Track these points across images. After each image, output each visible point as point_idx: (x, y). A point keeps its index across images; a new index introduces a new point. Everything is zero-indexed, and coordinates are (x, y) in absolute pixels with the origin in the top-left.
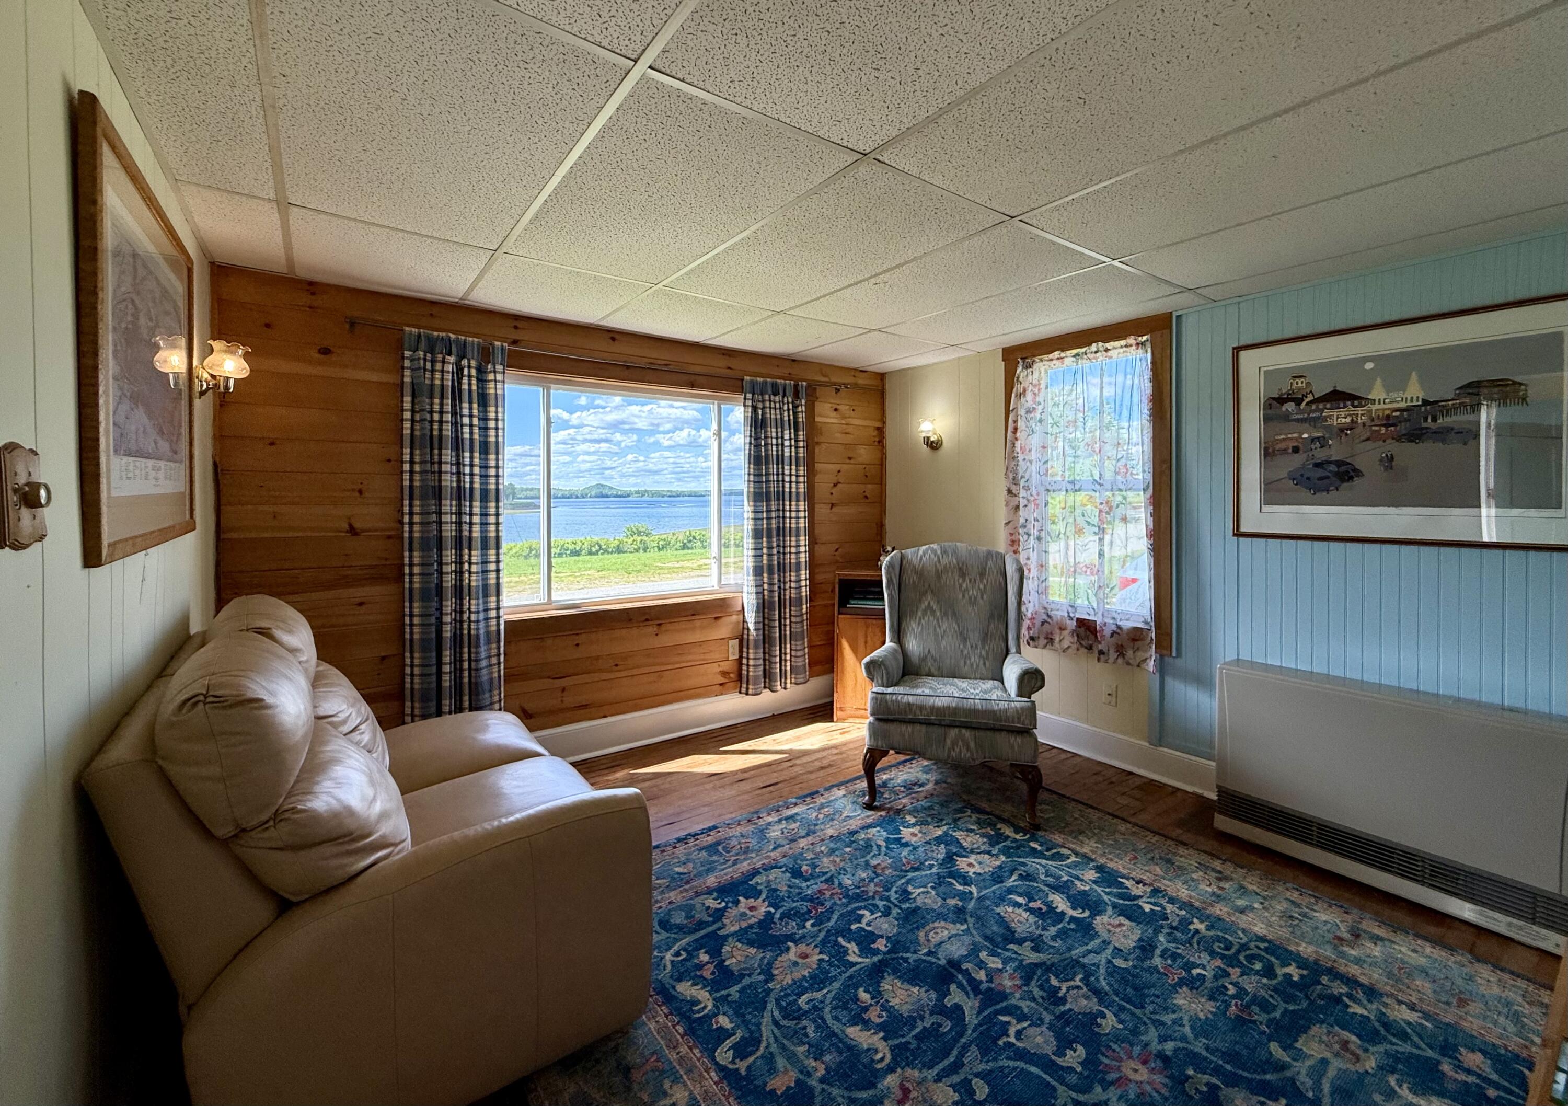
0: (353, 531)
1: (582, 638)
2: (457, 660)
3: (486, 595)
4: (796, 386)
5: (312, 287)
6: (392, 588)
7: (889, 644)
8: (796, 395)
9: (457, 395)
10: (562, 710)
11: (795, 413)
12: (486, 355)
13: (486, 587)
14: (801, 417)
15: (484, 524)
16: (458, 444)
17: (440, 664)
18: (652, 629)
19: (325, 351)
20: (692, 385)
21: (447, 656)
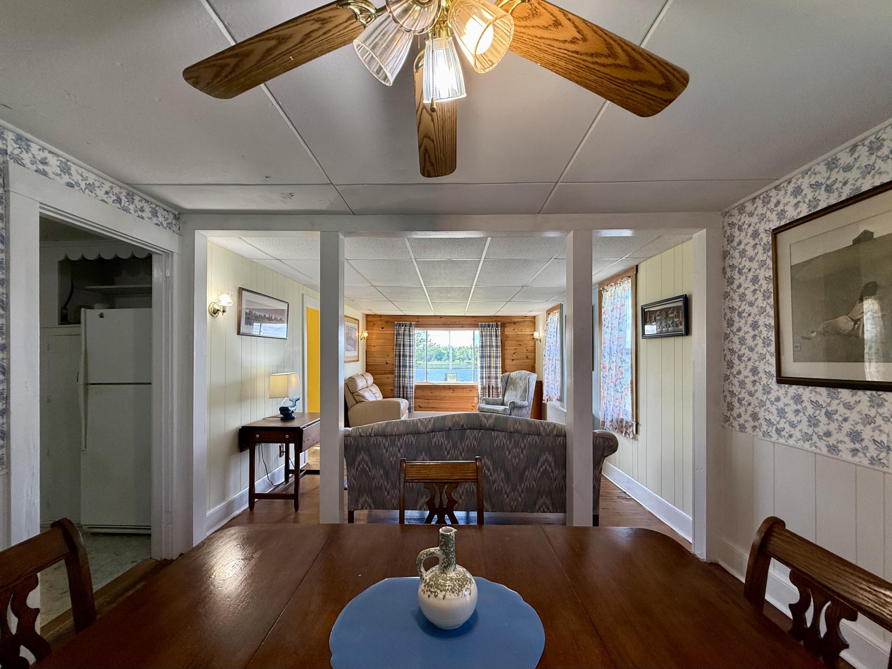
0: (387, 363)
1: (433, 391)
2: (403, 391)
3: (410, 378)
4: (497, 324)
5: (381, 316)
6: (393, 375)
7: (501, 398)
8: (497, 327)
9: (404, 335)
10: (428, 408)
11: (496, 332)
12: (411, 325)
13: (410, 376)
14: (499, 333)
15: (410, 363)
16: (404, 345)
17: (400, 391)
18: (451, 391)
19: (382, 328)
20: (462, 327)
21: (401, 390)
